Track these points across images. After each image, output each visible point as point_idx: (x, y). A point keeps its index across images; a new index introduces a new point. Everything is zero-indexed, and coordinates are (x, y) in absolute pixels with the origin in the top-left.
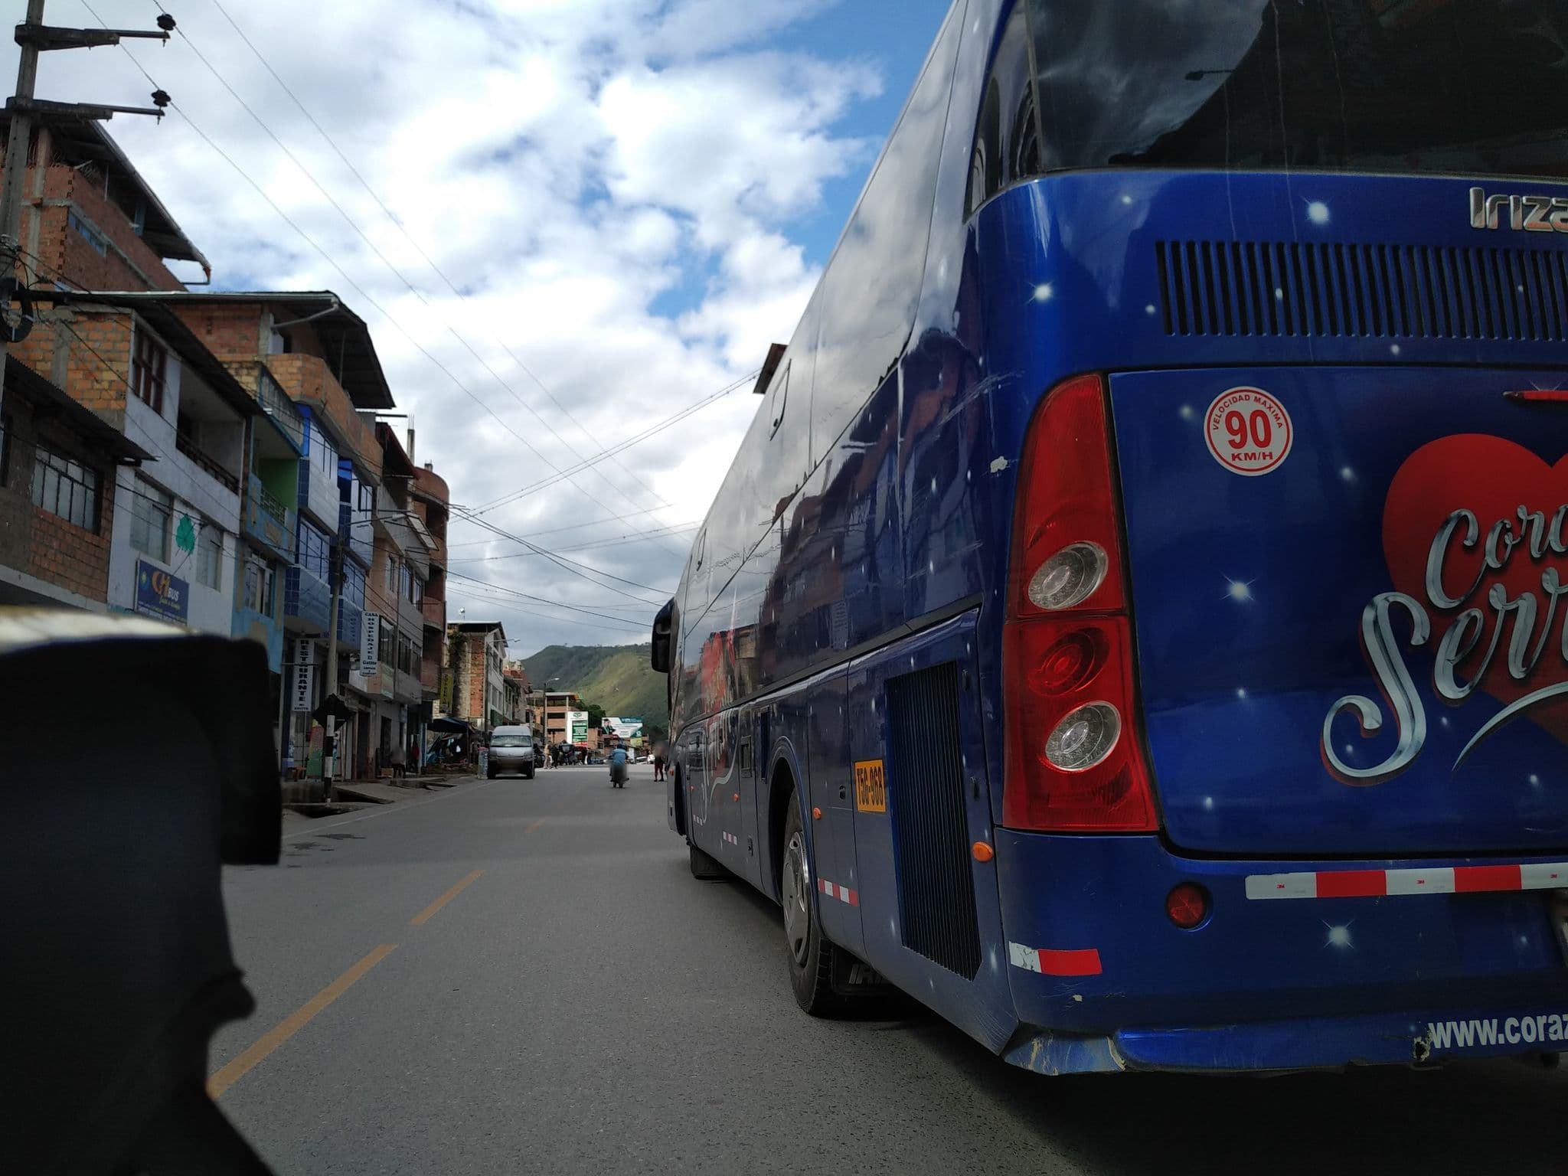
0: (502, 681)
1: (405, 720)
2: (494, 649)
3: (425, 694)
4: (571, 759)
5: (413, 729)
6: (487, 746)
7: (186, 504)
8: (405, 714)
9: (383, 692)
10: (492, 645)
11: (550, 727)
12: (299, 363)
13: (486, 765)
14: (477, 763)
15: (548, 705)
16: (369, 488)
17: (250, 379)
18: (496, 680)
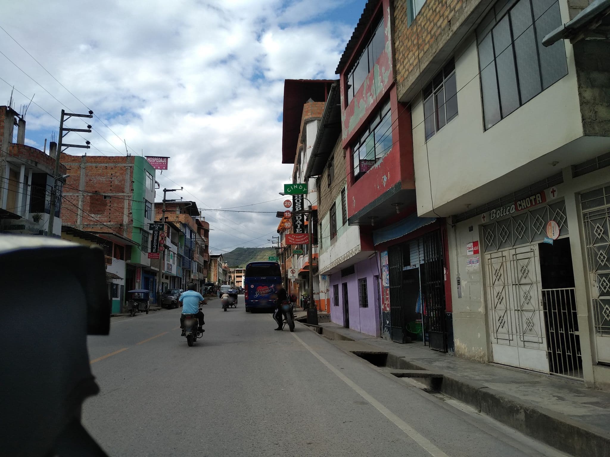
0: (222, 270)
1: (199, 284)
2: (220, 262)
3: (204, 277)
4: (242, 292)
5: (201, 286)
6: (220, 290)
7: (172, 251)
8: (199, 282)
9: (197, 278)
10: (219, 261)
11: (237, 280)
12: (184, 216)
13: (219, 294)
14: (216, 294)
15: (236, 273)
16: (194, 234)
17: (179, 225)
18: (221, 270)
